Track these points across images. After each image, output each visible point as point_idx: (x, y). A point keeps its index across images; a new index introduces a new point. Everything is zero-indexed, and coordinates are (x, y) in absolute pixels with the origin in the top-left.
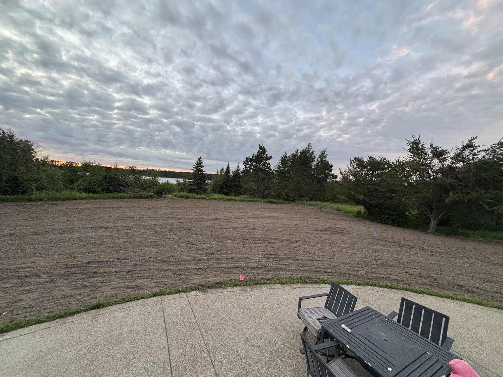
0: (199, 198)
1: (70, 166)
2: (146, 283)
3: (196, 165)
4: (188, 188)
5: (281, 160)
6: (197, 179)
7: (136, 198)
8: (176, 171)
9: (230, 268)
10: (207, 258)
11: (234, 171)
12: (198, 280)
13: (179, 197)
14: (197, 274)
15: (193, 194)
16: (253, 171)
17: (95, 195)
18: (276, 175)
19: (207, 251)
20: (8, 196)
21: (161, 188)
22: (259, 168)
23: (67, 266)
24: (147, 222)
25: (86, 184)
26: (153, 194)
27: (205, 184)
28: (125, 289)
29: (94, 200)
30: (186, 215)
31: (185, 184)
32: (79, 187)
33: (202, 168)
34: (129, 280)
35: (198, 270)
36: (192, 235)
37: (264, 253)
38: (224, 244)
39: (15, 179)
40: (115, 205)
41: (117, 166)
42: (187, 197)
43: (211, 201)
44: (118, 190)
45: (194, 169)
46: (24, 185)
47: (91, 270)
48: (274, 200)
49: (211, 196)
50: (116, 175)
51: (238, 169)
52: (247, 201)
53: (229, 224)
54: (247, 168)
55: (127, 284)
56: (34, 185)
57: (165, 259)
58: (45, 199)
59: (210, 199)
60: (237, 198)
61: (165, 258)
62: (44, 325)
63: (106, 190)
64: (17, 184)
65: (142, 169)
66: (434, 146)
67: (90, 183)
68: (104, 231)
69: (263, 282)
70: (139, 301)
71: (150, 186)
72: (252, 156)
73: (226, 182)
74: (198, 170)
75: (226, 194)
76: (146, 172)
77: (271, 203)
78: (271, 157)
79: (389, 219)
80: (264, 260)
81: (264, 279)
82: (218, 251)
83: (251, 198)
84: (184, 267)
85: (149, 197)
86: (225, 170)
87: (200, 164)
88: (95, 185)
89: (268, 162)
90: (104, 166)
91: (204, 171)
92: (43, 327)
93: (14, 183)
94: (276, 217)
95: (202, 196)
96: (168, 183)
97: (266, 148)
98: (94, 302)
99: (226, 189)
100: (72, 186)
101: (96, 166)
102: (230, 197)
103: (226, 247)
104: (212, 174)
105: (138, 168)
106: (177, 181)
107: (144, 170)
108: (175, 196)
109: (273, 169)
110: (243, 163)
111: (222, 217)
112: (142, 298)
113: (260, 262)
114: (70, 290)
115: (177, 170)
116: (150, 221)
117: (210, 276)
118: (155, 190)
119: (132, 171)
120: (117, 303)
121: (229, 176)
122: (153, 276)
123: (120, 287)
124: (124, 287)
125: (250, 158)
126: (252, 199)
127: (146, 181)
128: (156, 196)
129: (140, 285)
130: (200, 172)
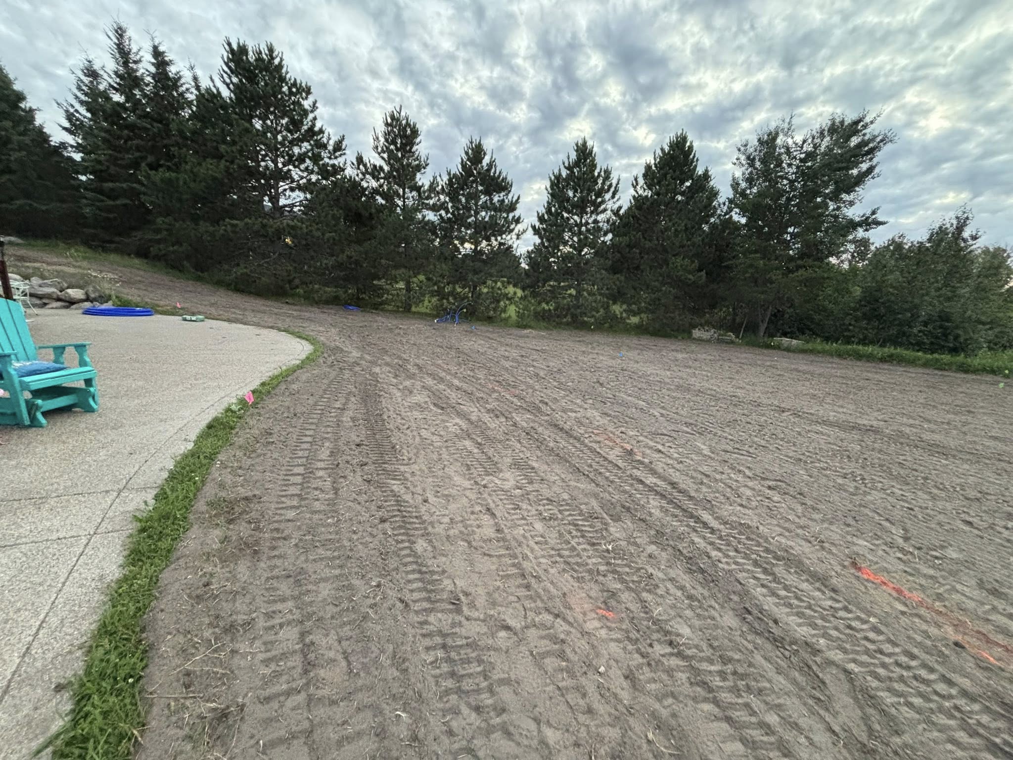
20: (920, 354)
39: (945, 317)
46: (960, 332)
56: (983, 335)
58: (1007, 372)
64: (946, 328)
93: (941, 327)
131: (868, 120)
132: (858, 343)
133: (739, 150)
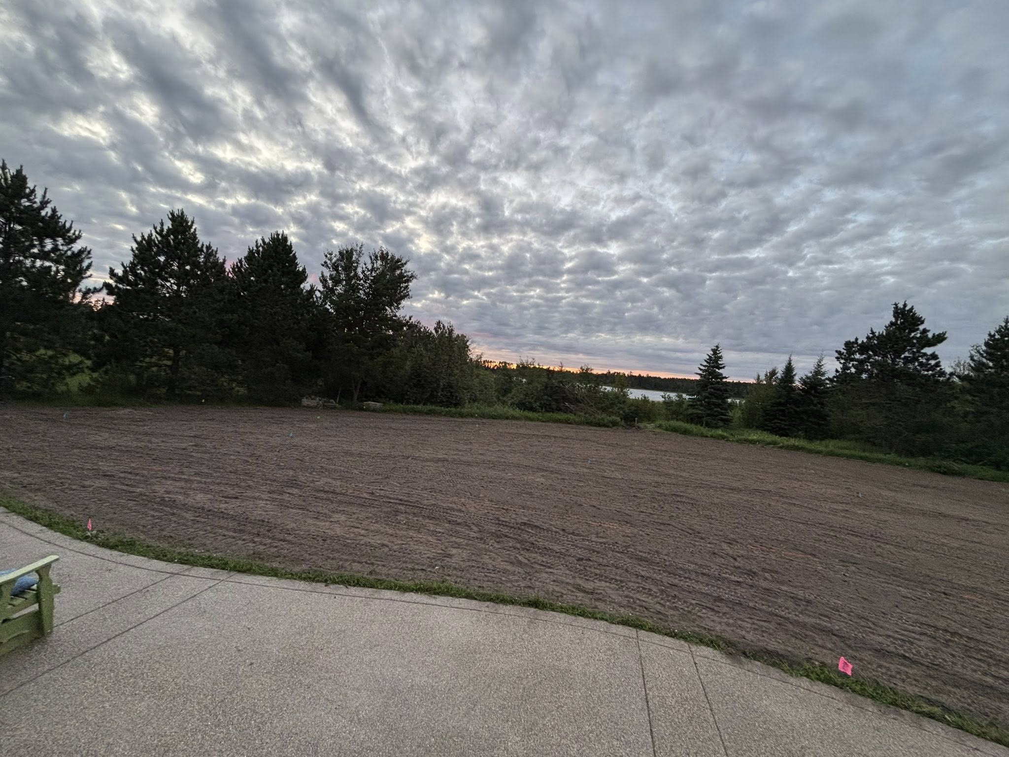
0: (712, 436)
1: (503, 369)
2: (609, 591)
3: (705, 364)
4: (685, 413)
5: (987, 344)
6: (707, 394)
7: (590, 424)
8: (662, 377)
9: (804, 625)
10: (736, 579)
11: (808, 378)
12: (717, 624)
13: (667, 429)
14: (713, 610)
15: (699, 426)
16: (871, 376)
17: (530, 414)
18: (963, 390)
19: (737, 564)
21: (633, 408)
22: (894, 370)
23: (499, 522)
24: (608, 471)
25: (522, 396)
26: (618, 419)
27: (726, 406)
28: (574, 590)
29: (530, 423)
30: (684, 471)
31: (681, 402)
32: (513, 400)
33: (721, 371)
34: (581, 574)
35: (715, 601)
36: (699, 516)
37: (924, 620)
38: (781, 557)
39: (450, 386)
40: (558, 434)
41: (562, 367)
42: (686, 432)
43: (740, 446)
44: (563, 408)
45: (701, 372)
46: (457, 394)
47: (526, 536)
48: (956, 466)
49: (743, 435)
50: (561, 382)
51: (818, 372)
52: (849, 457)
53: (795, 509)
54: (849, 368)
55: (579, 581)
56: (466, 396)
57: (644, 555)
58: (477, 415)
59: (737, 441)
60: (816, 445)
61: (645, 553)
62: (474, 603)
63: (546, 407)
64: (452, 392)
65: (600, 373)
67: (526, 395)
68: (543, 476)
69: (927, 708)
70: (598, 623)
71: (613, 404)
72: (868, 338)
73: (780, 404)
74: (710, 374)
75: (782, 432)
76: (608, 378)
77: (945, 473)
78: (940, 338)
80: (925, 642)
81: (930, 702)
82: (764, 570)
83: (864, 451)
84: (682, 583)
85: (611, 425)
86: (779, 375)
87: (717, 362)
88: (532, 398)
89: (928, 351)
90: (545, 367)
91: (726, 378)
92: (473, 607)
93: (449, 392)
94: (967, 520)
95: (720, 432)
96: (645, 400)
97: (919, 312)
98: (532, 595)
99: (781, 420)
100: (505, 398)
101: (534, 367)
102: (793, 441)
103: (787, 566)
104: (745, 384)
105: (595, 372)
106: (665, 398)
107: (603, 374)
108: (660, 426)
109: (948, 370)
110: (837, 355)
111: (770, 487)
112: (602, 619)
113: (912, 643)
114: (502, 561)
115: (663, 375)
116: (613, 471)
117: (744, 624)
118: (621, 412)
119: (585, 376)
120: (563, 610)
121: (793, 389)
122: (621, 581)
123: (567, 583)
124: (573, 585)
125: (860, 342)
126: (867, 454)
127: (606, 395)
128: (623, 423)
129: (599, 591)
130: (717, 378)
131: (404, 261)
132: (413, 404)
133: (326, 256)
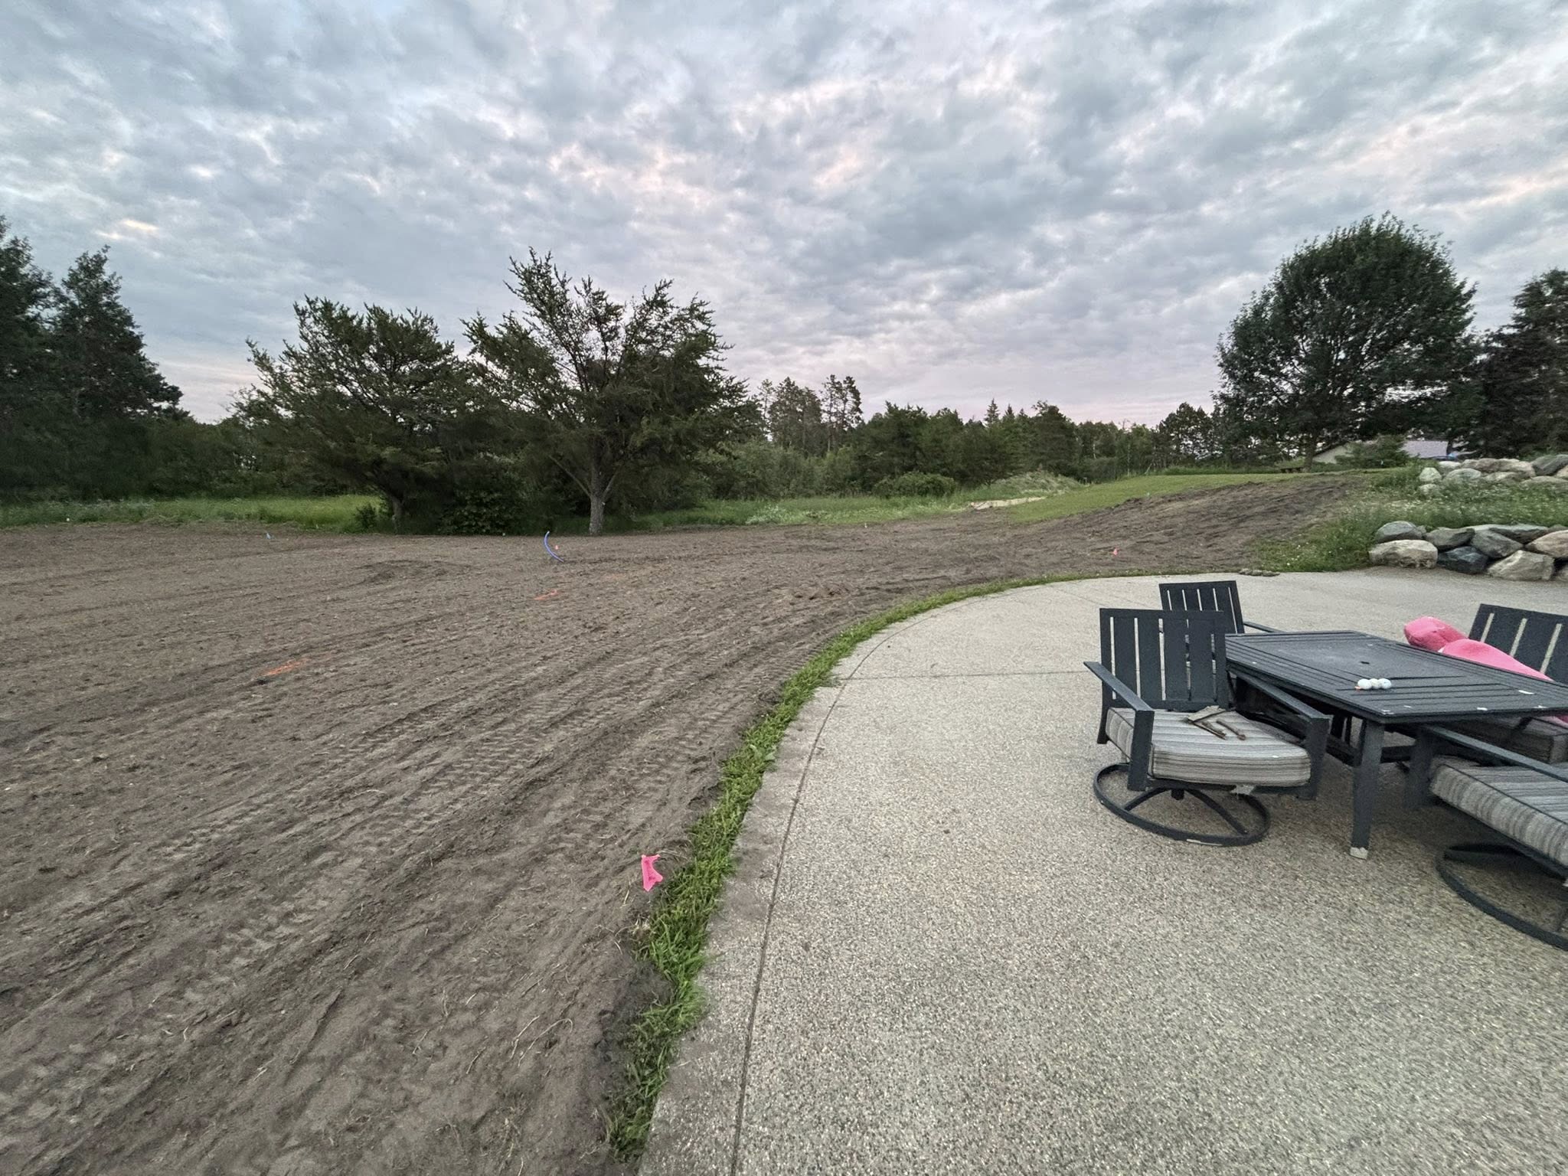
66: (594, 289)
79: (480, 516)
